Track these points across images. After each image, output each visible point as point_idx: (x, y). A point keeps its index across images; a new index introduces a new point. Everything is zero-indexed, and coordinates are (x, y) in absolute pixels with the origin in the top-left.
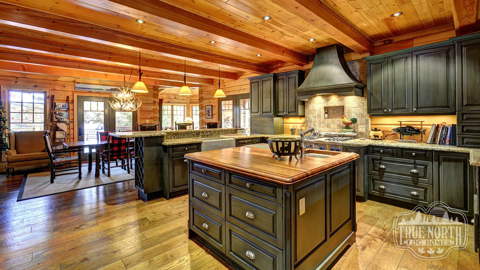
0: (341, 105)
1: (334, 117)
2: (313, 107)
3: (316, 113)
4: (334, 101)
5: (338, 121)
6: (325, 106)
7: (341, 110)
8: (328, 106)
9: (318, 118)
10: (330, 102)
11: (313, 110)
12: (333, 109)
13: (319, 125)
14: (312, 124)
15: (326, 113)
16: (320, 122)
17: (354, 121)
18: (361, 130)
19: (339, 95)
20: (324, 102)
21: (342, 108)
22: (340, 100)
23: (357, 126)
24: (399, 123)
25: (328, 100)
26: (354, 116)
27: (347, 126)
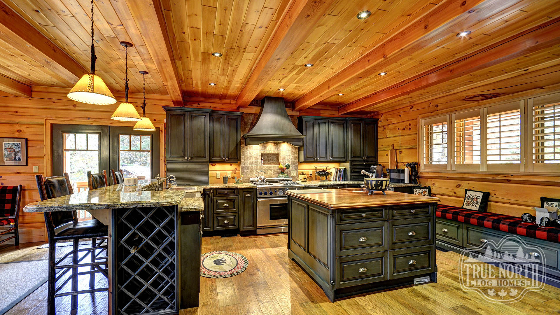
0: (277, 152)
1: (269, 163)
2: (250, 153)
3: (253, 160)
4: (270, 148)
5: (275, 167)
6: (263, 152)
7: (275, 158)
8: (265, 153)
9: (255, 164)
10: (267, 149)
11: (250, 157)
12: (268, 156)
13: (256, 172)
14: (249, 171)
15: (262, 160)
16: (257, 169)
17: (288, 167)
18: (292, 174)
19: (275, 144)
20: (261, 148)
21: (277, 156)
22: (276, 148)
23: (290, 172)
24: (315, 168)
25: (265, 147)
26: (287, 163)
27: (282, 171)
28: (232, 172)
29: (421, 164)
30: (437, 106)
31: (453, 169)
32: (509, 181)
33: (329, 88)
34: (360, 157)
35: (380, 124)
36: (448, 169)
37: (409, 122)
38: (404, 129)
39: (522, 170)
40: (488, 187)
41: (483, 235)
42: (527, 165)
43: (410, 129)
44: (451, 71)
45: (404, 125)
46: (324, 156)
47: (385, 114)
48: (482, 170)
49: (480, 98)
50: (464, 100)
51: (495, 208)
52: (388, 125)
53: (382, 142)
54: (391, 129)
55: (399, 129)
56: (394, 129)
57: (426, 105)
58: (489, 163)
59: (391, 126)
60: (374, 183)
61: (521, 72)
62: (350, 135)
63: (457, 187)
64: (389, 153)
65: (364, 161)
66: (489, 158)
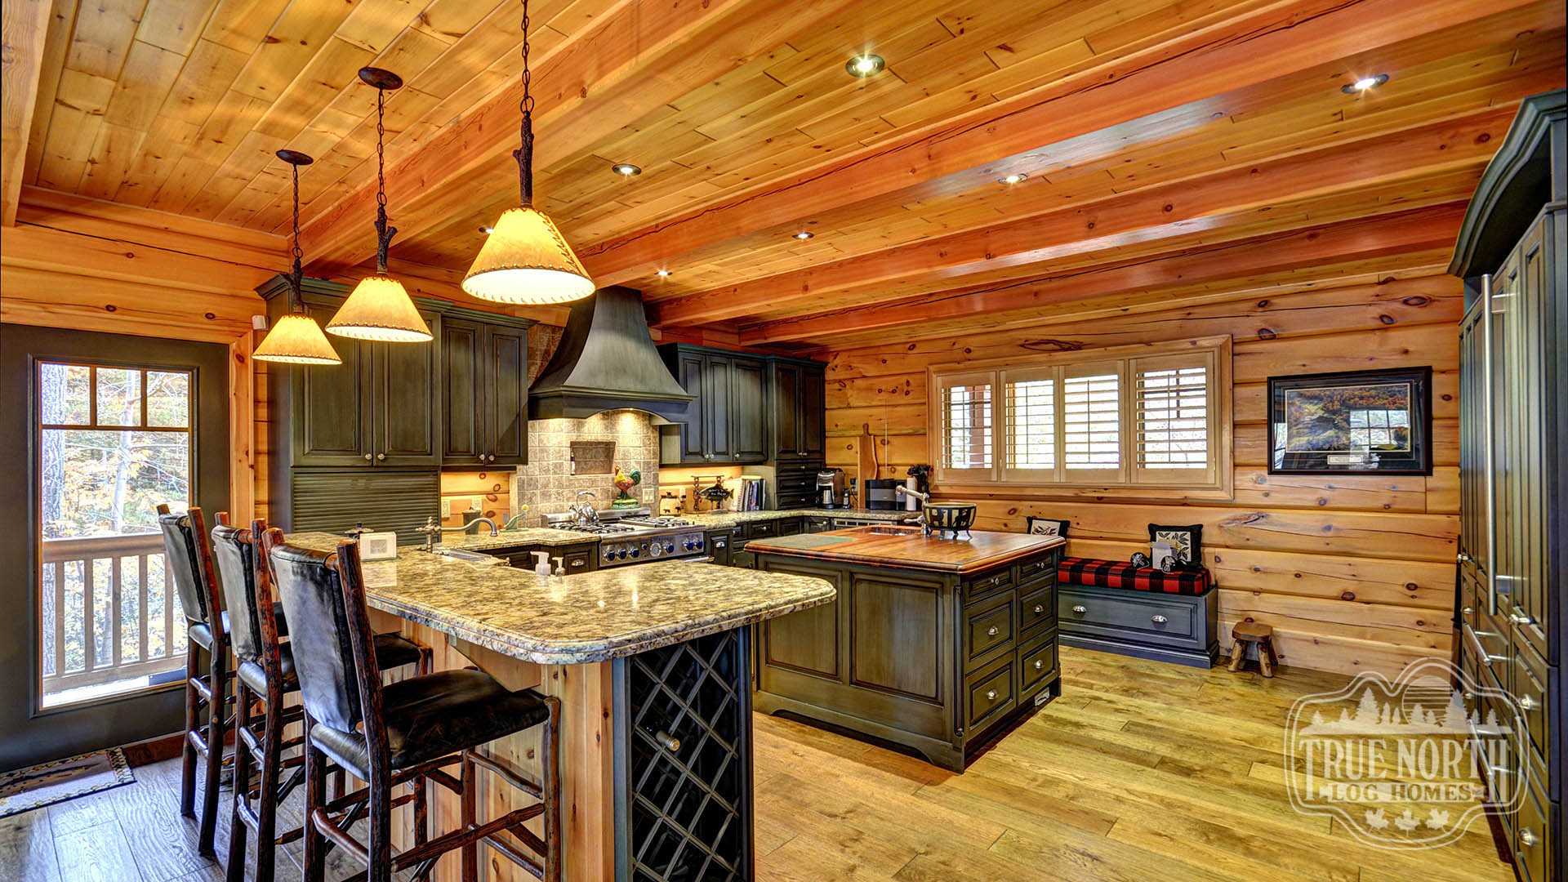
0: (609, 439)
1: (586, 470)
2: (541, 441)
3: (551, 460)
4: (594, 428)
5: (603, 482)
6: (574, 439)
7: (605, 452)
8: (580, 440)
9: (555, 473)
10: (585, 429)
11: (542, 451)
12: (584, 449)
13: (559, 494)
14: (538, 492)
15: (572, 459)
16: (561, 485)
17: (636, 478)
18: (647, 498)
19: (606, 416)
20: (571, 428)
21: (608, 449)
22: (606, 428)
23: (641, 491)
24: (693, 480)
25: (579, 427)
26: (634, 468)
27: (623, 491)
28: (484, 496)
29: (937, 468)
30: (969, 351)
31: (1004, 479)
32: (1100, 500)
33: (806, 288)
34: (794, 452)
35: (830, 375)
36: (994, 478)
37: (904, 379)
38: (894, 392)
39: (1122, 479)
40: (1067, 510)
41: (1076, 599)
42: (1129, 474)
43: (907, 393)
44: (1036, 294)
45: (891, 383)
46: (724, 450)
47: (846, 354)
48: (1056, 479)
49: (1051, 346)
50: (1022, 346)
51: (1080, 550)
52: (852, 380)
53: (835, 417)
54: (859, 389)
55: (880, 391)
56: (870, 389)
57: (946, 345)
58: (1068, 466)
59: (858, 383)
60: (955, 513)
61: (1118, 311)
62: (775, 397)
63: (1009, 513)
64: (856, 443)
65: (804, 461)
66: (1069, 458)
